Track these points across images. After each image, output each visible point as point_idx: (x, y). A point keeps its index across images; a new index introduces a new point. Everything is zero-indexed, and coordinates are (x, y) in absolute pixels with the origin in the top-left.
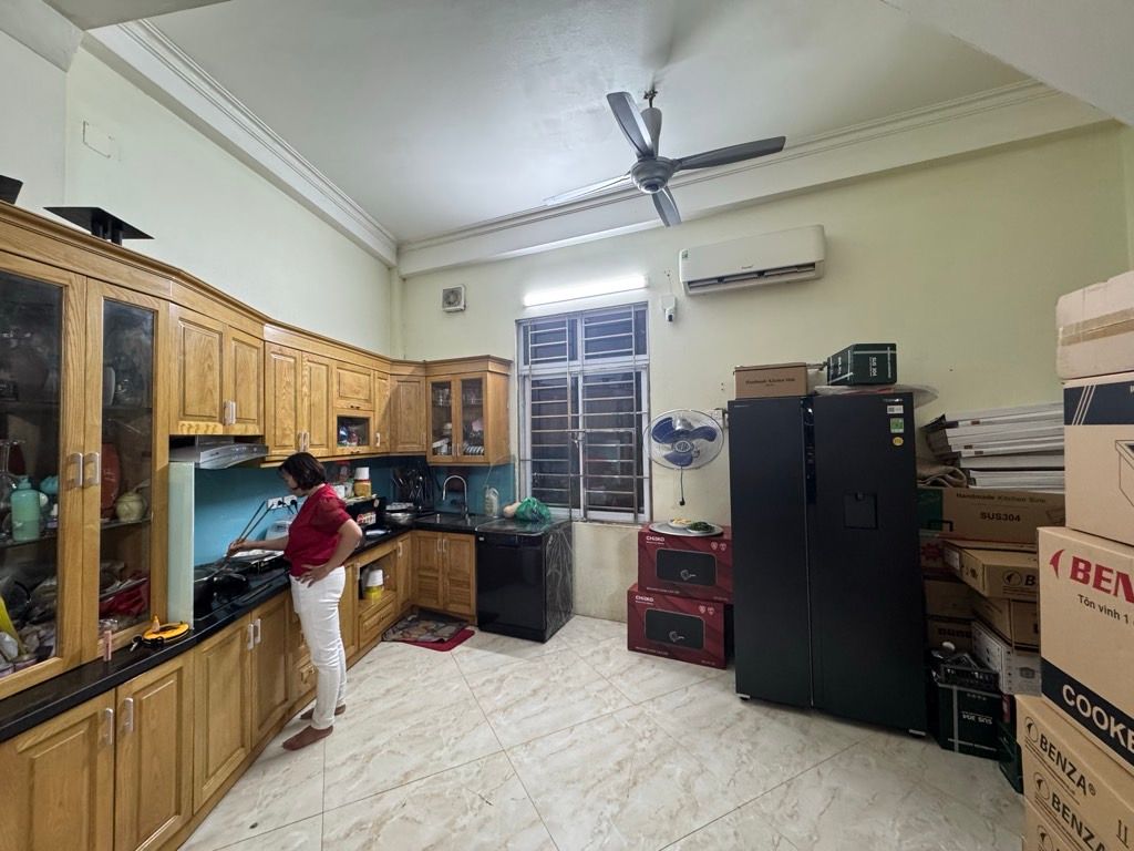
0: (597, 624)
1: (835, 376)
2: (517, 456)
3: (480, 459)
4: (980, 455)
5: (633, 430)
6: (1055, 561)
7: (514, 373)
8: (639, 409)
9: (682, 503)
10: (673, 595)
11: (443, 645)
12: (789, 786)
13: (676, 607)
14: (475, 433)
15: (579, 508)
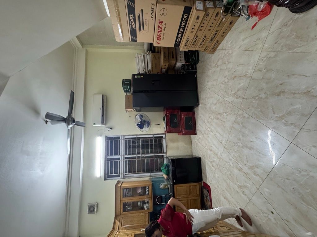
0: (193, 147)
1: (129, 91)
2: (149, 177)
3: (150, 188)
4: (145, 69)
5: (141, 139)
6: (159, 43)
7: (122, 180)
8: (135, 138)
9: (159, 125)
10: (181, 123)
11: (209, 191)
12: (209, 88)
13: (183, 123)
14: (141, 191)
15: (163, 155)
